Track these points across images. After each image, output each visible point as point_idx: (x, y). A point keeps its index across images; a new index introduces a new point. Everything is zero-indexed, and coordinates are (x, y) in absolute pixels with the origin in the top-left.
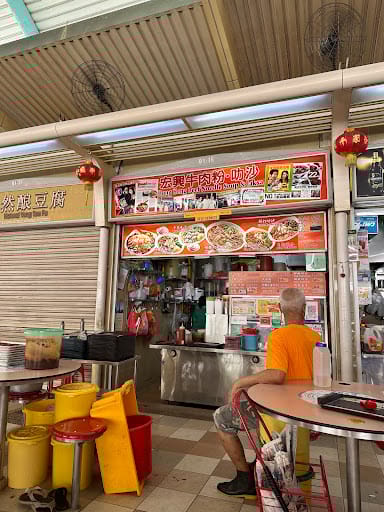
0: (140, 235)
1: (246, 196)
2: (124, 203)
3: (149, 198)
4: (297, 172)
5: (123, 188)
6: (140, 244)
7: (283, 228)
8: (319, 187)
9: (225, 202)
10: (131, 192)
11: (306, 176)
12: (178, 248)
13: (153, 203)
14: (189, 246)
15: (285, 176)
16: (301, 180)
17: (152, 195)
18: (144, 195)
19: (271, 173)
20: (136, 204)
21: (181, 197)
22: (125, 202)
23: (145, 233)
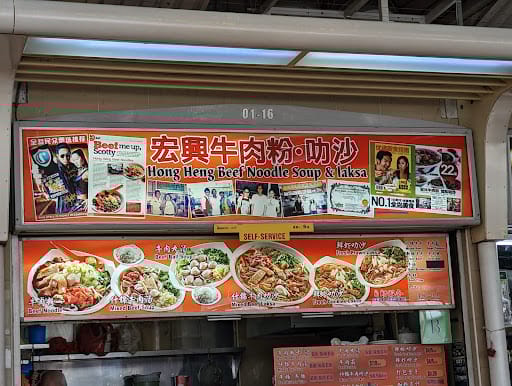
0: (68, 265)
1: (338, 197)
2: (58, 186)
3: (123, 179)
4: (423, 162)
5: (54, 149)
6: (70, 286)
7: (381, 262)
8: (458, 195)
9: (298, 205)
10: (75, 159)
11: (436, 171)
12: (170, 295)
13: (135, 193)
14: (197, 291)
15: (403, 166)
16: (429, 178)
17: (132, 173)
18: (111, 171)
19: (380, 156)
20: (93, 192)
21: (202, 186)
22: (59, 183)
23: (83, 260)
